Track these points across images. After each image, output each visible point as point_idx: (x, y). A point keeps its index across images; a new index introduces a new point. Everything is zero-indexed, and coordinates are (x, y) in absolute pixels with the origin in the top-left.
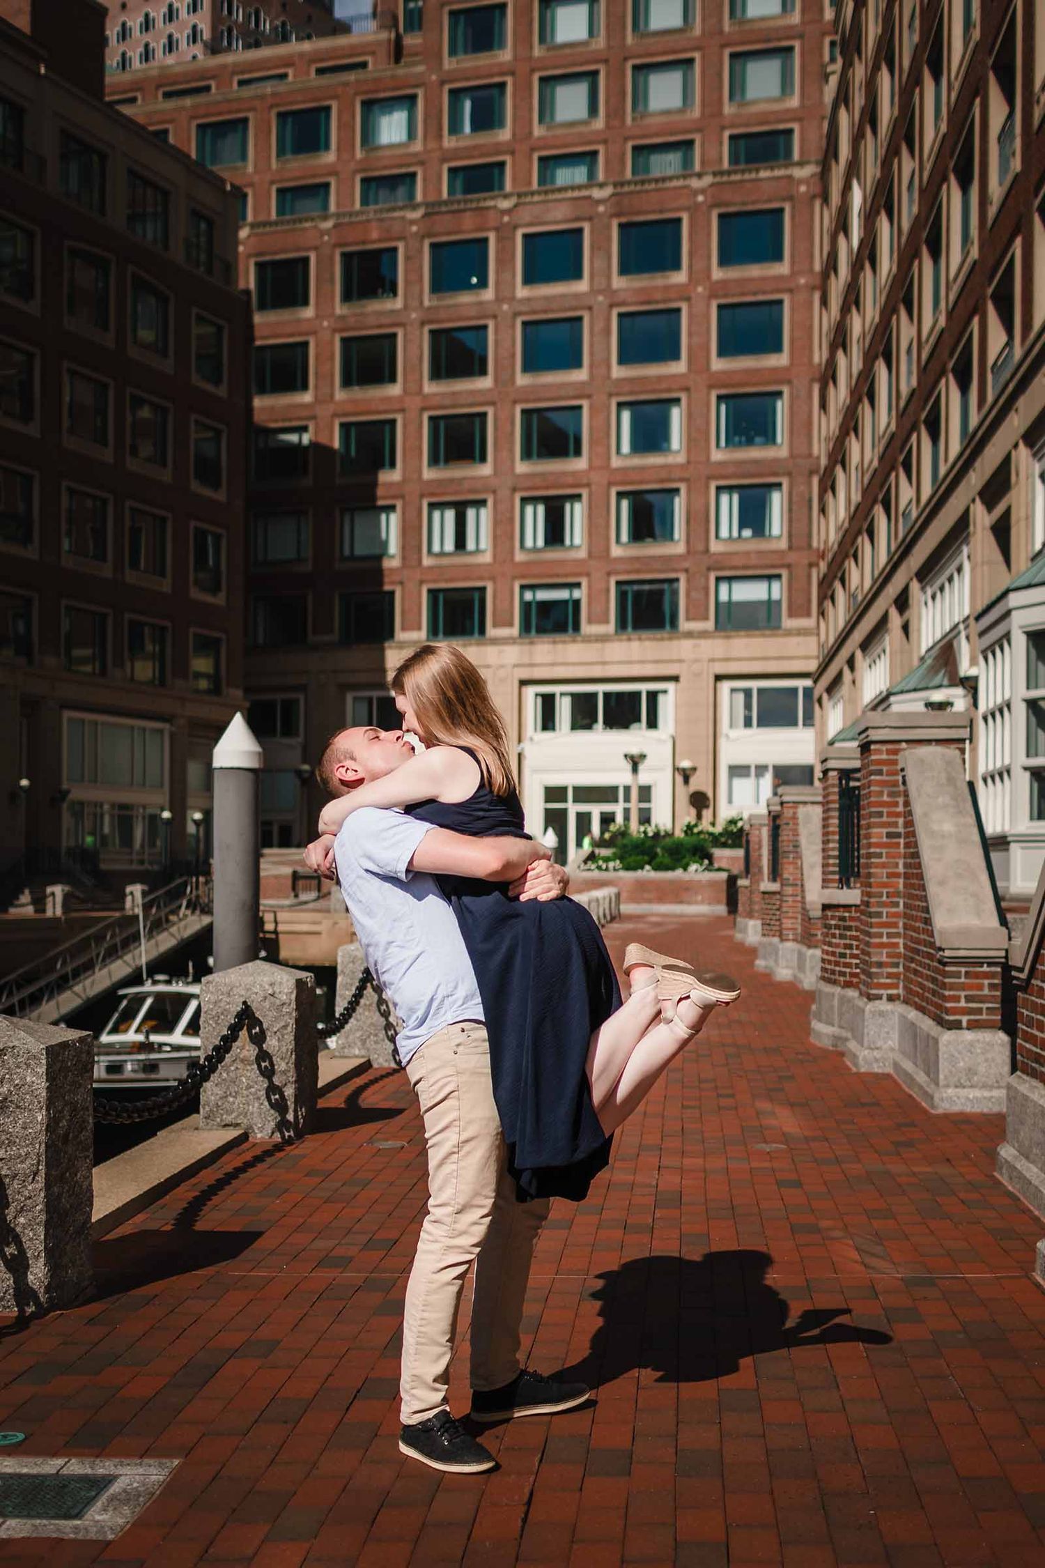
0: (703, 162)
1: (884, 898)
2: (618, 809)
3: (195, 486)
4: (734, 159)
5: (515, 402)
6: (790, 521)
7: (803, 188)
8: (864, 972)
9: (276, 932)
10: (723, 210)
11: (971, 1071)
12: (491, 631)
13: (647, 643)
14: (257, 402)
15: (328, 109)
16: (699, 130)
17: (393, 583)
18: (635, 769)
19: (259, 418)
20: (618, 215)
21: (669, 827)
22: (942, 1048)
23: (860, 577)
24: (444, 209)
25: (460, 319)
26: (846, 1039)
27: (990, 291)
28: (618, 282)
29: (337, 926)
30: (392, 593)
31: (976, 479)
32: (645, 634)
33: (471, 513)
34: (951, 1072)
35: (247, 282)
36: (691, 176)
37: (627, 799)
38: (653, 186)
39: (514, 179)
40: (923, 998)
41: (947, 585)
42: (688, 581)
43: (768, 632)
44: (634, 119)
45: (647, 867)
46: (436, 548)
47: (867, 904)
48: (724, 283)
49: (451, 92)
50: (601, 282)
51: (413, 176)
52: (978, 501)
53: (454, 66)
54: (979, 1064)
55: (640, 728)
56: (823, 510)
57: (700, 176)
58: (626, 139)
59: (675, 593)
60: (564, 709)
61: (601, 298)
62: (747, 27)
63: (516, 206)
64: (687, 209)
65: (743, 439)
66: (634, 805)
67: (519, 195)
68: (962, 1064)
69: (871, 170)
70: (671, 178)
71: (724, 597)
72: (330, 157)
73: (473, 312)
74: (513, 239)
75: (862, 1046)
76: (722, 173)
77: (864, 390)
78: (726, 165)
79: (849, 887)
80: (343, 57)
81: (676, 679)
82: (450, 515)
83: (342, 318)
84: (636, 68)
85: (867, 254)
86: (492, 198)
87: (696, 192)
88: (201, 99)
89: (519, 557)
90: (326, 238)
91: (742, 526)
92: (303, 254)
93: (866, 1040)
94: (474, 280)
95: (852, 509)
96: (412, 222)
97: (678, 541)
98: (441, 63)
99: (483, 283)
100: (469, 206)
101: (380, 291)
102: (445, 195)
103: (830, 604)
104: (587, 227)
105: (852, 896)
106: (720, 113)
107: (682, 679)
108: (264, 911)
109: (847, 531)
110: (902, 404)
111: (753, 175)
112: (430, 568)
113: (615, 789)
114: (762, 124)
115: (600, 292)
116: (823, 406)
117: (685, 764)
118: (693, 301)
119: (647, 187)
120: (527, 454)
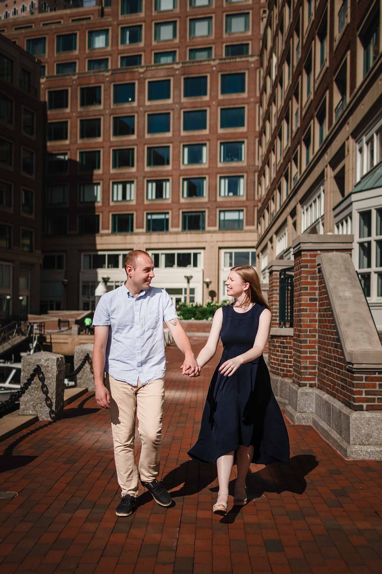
0: (215, 55)
1: (308, 333)
2: (182, 297)
3: (23, 174)
4: (227, 54)
5: (145, 144)
6: (247, 190)
7: (253, 65)
8: (295, 370)
9: (51, 342)
10: (223, 73)
11: (368, 436)
12: (135, 230)
13: (194, 235)
14: (49, 144)
15: (76, 34)
16: (214, 43)
17: (99, 212)
18: (188, 282)
19: (49, 149)
20: (183, 75)
21: (201, 303)
22: (352, 422)
23: (274, 207)
24: (118, 72)
25: (124, 113)
26: (285, 404)
27: (334, 78)
28: (183, 100)
29: (74, 340)
30: (99, 216)
31: (327, 157)
32: (193, 232)
33: (128, 186)
34: (357, 436)
35: (45, 99)
36: (211, 60)
37: (186, 293)
38: (197, 64)
39: (145, 61)
40: (333, 388)
41: (313, 204)
42: (209, 212)
43: (238, 231)
44: (190, 39)
45: (193, 318)
46: (115, 199)
47: (299, 336)
48: (223, 100)
49: (122, 28)
50: (177, 100)
51: (107, 60)
52: (329, 166)
53: (123, 18)
54: (373, 431)
55: (191, 267)
56: (260, 183)
57: (214, 60)
58: (187, 46)
59: (204, 217)
60: (162, 260)
61: (177, 106)
62: (232, 5)
63: (146, 71)
64: (209, 72)
65: (230, 159)
66: (188, 295)
67: (147, 67)
68: (363, 431)
69: (281, 47)
70: (203, 61)
71: (222, 218)
72: (76, 52)
73: (129, 111)
74: (144, 84)
75: (296, 410)
76: (222, 59)
77: (278, 133)
78: (224, 56)
79: (285, 327)
80: (82, 15)
81: (204, 248)
82: (120, 187)
83: (80, 112)
84: (191, 20)
85: (280, 79)
86: (137, 68)
87: (213, 66)
88: (29, 30)
89: (146, 202)
90: (75, 82)
91: (229, 191)
92: (66, 88)
93: (298, 407)
94: (130, 99)
95: (272, 181)
96: (107, 77)
97: (206, 196)
98: (118, 17)
99: (133, 100)
100: (128, 70)
101: (95, 102)
102: (119, 66)
103: (263, 219)
104: (172, 79)
105: (288, 331)
106: (222, 37)
107: (206, 248)
108: (46, 335)
109: (270, 189)
110: (294, 135)
111: (234, 60)
112: (113, 206)
113: (181, 289)
114: (237, 41)
115: (176, 103)
116: (260, 143)
117: (207, 280)
118: (212, 107)
119: (195, 64)
120: (149, 164)
